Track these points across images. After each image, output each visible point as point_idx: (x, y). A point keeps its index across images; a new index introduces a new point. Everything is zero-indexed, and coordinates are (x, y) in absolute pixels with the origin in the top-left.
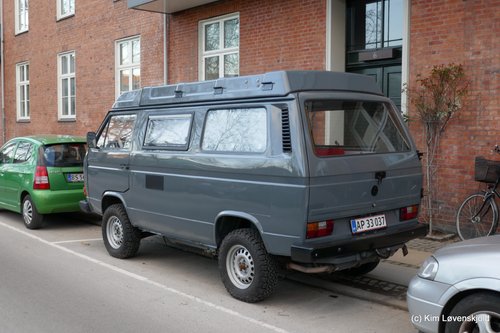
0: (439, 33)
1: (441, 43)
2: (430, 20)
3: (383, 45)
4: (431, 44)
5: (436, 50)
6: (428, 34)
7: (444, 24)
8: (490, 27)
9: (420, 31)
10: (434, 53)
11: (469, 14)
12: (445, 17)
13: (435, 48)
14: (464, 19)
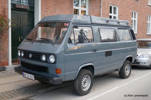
0: (49, 6)
1: (49, 9)
2: (46, 2)
3: (20, 3)
4: (47, 9)
5: (48, 11)
6: (46, 6)
7: (50, 4)
8: (60, 8)
9: (44, 4)
10: (48, 12)
11: (56, 3)
12: (50, 2)
13: (48, 10)
14: (55, 4)
